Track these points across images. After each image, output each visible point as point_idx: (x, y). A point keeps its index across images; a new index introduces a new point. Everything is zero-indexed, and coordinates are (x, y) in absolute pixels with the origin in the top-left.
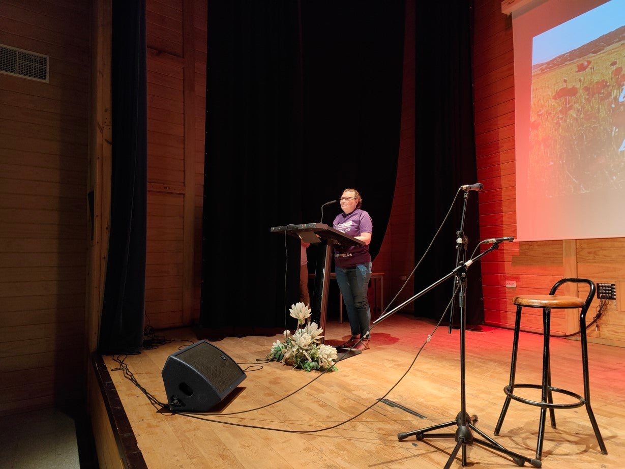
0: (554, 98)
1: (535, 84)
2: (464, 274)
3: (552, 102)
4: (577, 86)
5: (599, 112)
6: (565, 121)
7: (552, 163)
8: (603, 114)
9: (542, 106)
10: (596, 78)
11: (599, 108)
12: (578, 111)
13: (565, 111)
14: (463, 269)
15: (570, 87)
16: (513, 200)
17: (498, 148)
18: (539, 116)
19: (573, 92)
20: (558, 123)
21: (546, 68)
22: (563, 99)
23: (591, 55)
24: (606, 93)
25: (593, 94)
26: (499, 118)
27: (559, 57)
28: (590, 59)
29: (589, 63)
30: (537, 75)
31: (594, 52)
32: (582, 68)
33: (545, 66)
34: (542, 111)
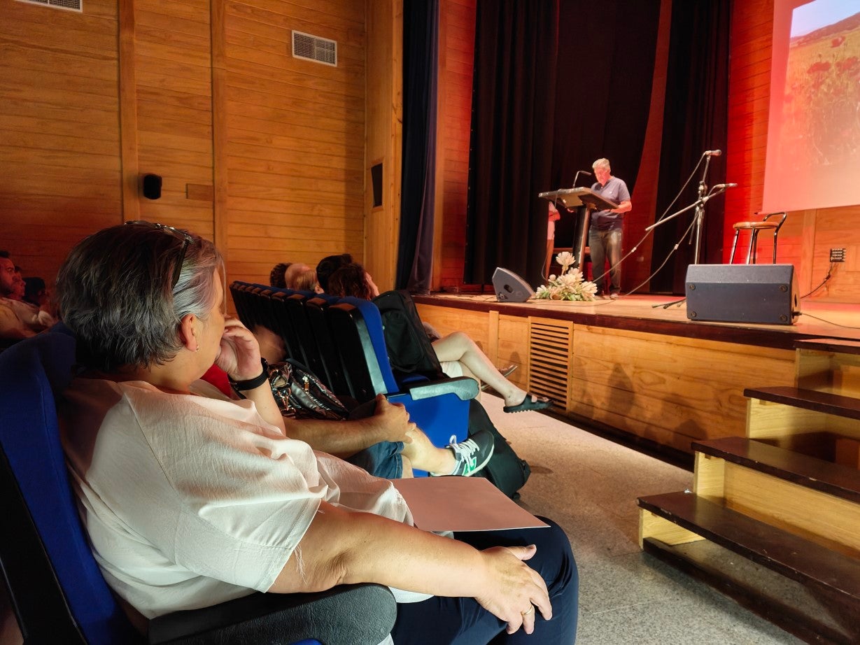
0: (809, 72)
1: (792, 57)
2: (702, 205)
3: (807, 77)
4: (831, 62)
5: (847, 87)
6: (817, 95)
7: (801, 137)
8: (850, 90)
9: (797, 79)
10: (848, 55)
11: (847, 84)
12: (829, 85)
13: (817, 86)
14: (702, 202)
15: (824, 61)
16: (762, 174)
17: (752, 121)
18: (793, 89)
19: (826, 67)
20: (810, 98)
21: (804, 42)
22: (816, 74)
23: (846, 31)
24: (855, 69)
25: (844, 70)
26: (755, 90)
27: (817, 31)
28: (843, 35)
29: (844, 38)
30: (794, 47)
31: (848, 29)
32: (836, 44)
33: (802, 39)
34: (796, 85)
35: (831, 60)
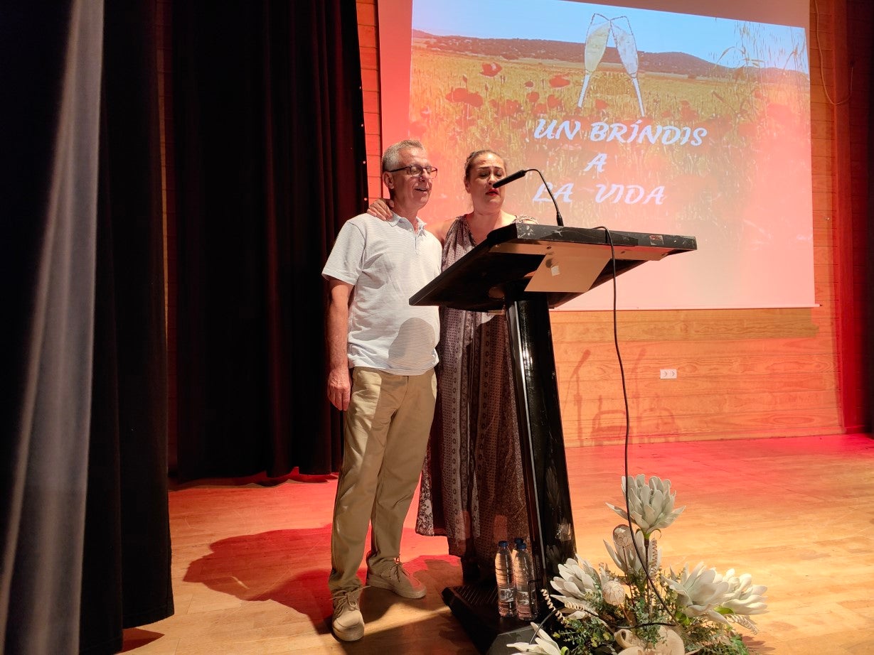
0: (449, 98)
1: (417, 62)
3: (445, 104)
5: (510, 142)
6: (465, 139)
9: (429, 103)
10: (507, 94)
11: (510, 137)
12: (483, 130)
13: (464, 124)
15: (472, 91)
19: (476, 100)
21: (437, 45)
22: (461, 106)
23: (502, 58)
24: (519, 119)
25: (503, 115)
28: (500, 64)
29: (499, 68)
30: (420, 48)
31: (505, 56)
32: (488, 71)
33: (433, 41)
34: (430, 112)
35: (483, 94)
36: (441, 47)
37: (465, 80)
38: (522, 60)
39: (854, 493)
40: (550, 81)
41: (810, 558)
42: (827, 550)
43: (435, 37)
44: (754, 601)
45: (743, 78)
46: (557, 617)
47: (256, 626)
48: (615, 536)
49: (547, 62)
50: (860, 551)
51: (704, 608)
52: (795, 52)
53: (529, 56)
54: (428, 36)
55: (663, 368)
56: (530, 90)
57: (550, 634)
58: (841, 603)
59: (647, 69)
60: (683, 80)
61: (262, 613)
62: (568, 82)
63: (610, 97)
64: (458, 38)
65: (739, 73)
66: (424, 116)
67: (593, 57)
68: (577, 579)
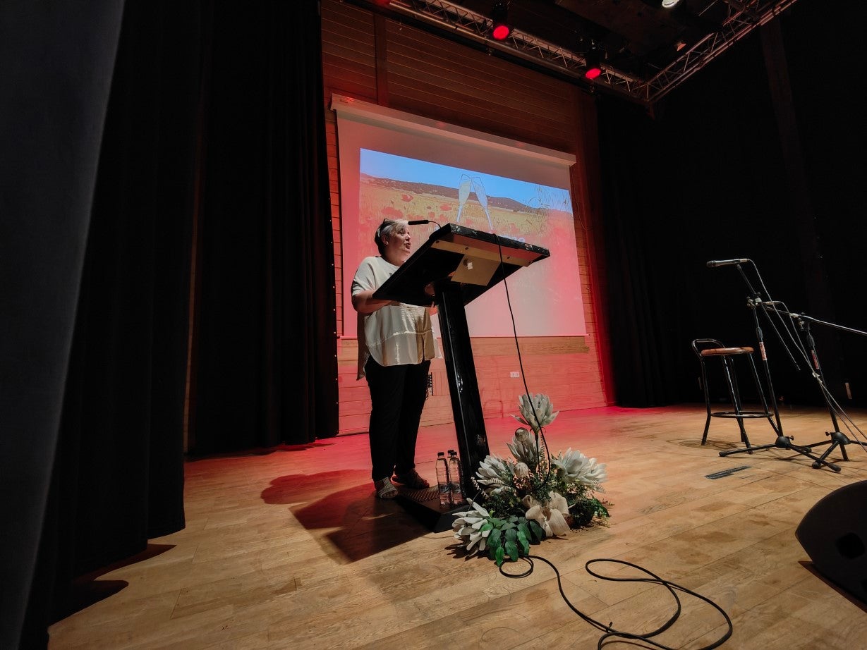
0: (383, 212)
9: (371, 214)
21: (375, 183)
23: (413, 193)
28: (411, 195)
29: (412, 198)
30: (365, 183)
31: (415, 192)
32: (405, 199)
33: (373, 180)
34: (371, 219)
35: (403, 211)
36: (378, 184)
37: (392, 203)
38: (424, 194)
39: (624, 430)
40: (441, 207)
41: (616, 460)
42: (622, 455)
43: (375, 178)
44: (600, 473)
45: (541, 214)
46: (482, 495)
47: (259, 532)
48: (517, 435)
49: (438, 197)
50: (639, 454)
51: (576, 475)
52: (565, 202)
53: (428, 193)
54: (371, 177)
55: (512, 371)
56: (430, 211)
57: (481, 505)
58: (642, 479)
59: (492, 205)
60: (511, 212)
61: (263, 524)
62: (451, 209)
63: (473, 218)
64: (387, 180)
65: (538, 211)
66: (369, 221)
67: (463, 196)
68: (494, 466)
